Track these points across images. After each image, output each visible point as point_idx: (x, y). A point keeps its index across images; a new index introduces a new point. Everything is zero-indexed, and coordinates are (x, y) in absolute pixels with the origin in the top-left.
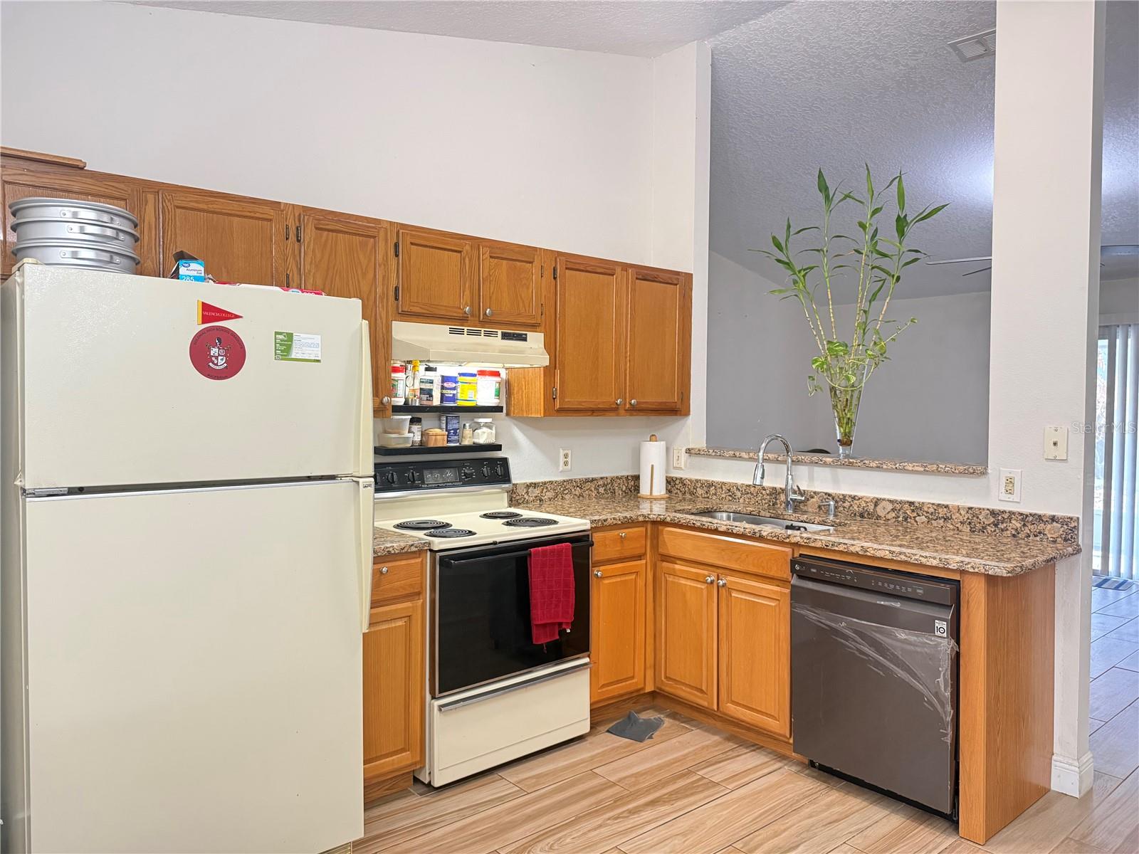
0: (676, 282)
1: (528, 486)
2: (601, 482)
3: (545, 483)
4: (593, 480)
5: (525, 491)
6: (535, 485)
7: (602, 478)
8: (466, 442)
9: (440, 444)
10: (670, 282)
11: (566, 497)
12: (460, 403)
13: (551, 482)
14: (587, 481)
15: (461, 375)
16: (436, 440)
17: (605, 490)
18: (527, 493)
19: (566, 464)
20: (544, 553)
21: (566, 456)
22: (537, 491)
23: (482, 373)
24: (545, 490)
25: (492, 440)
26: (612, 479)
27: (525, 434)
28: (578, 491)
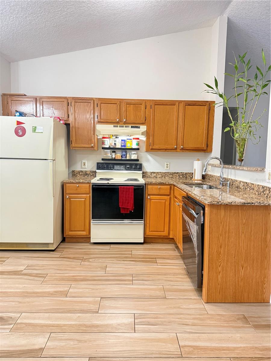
0: (205, 105)
1: (152, 173)
2: (181, 174)
3: (158, 172)
4: (177, 173)
5: (150, 174)
6: (154, 173)
7: (181, 173)
8: (128, 158)
9: (118, 158)
10: (202, 105)
11: (166, 177)
12: (127, 147)
13: (161, 172)
14: (175, 173)
15: (127, 139)
16: (117, 157)
17: (182, 177)
18: (151, 175)
19: (167, 167)
20: (124, 188)
21: (167, 165)
22: (155, 175)
23: (134, 139)
24: (158, 175)
25: (136, 158)
26: (186, 174)
27: (152, 157)
28: (171, 176)
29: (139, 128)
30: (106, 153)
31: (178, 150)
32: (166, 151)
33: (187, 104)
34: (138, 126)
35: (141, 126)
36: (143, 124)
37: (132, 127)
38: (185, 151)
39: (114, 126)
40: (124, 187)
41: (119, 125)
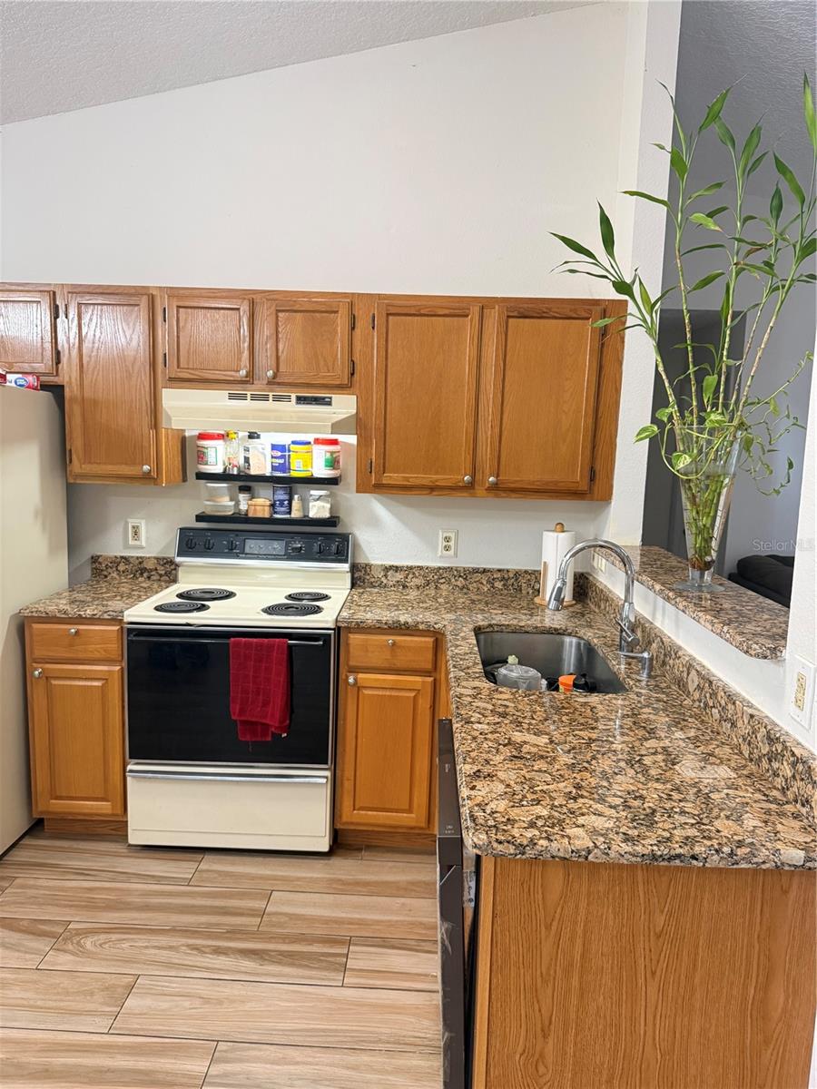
0: (587, 315)
1: (387, 569)
2: (499, 575)
3: (411, 568)
4: (485, 571)
5: (382, 574)
6: (396, 569)
7: (499, 570)
8: (296, 514)
9: (260, 515)
10: (575, 315)
11: (442, 586)
12: (294, 474)
13: (421, 568)
14: (476, 571)
15: (294, 443)
16: (255, 510)
17: (504, 585)
18: (386, 576)
19: (447, 548)
21: (447, 539)
22: (399, 576)
23: (317, 441)
24: (411, 576)
25: (327, 515)
26: (517, 574)
27: (390, 511)
28: (461, 582)
29: (329, 404)
30: (212, 495)
31: (480, 490)
32: (434, 493)
33: (515, 314)
34: (324, 398)
35: (336, 398)
36: (342, 388)
37: (300, 400)
38: (504, 495)
39: (232, 397)
40: (251, 644)
41: (249, 393)
